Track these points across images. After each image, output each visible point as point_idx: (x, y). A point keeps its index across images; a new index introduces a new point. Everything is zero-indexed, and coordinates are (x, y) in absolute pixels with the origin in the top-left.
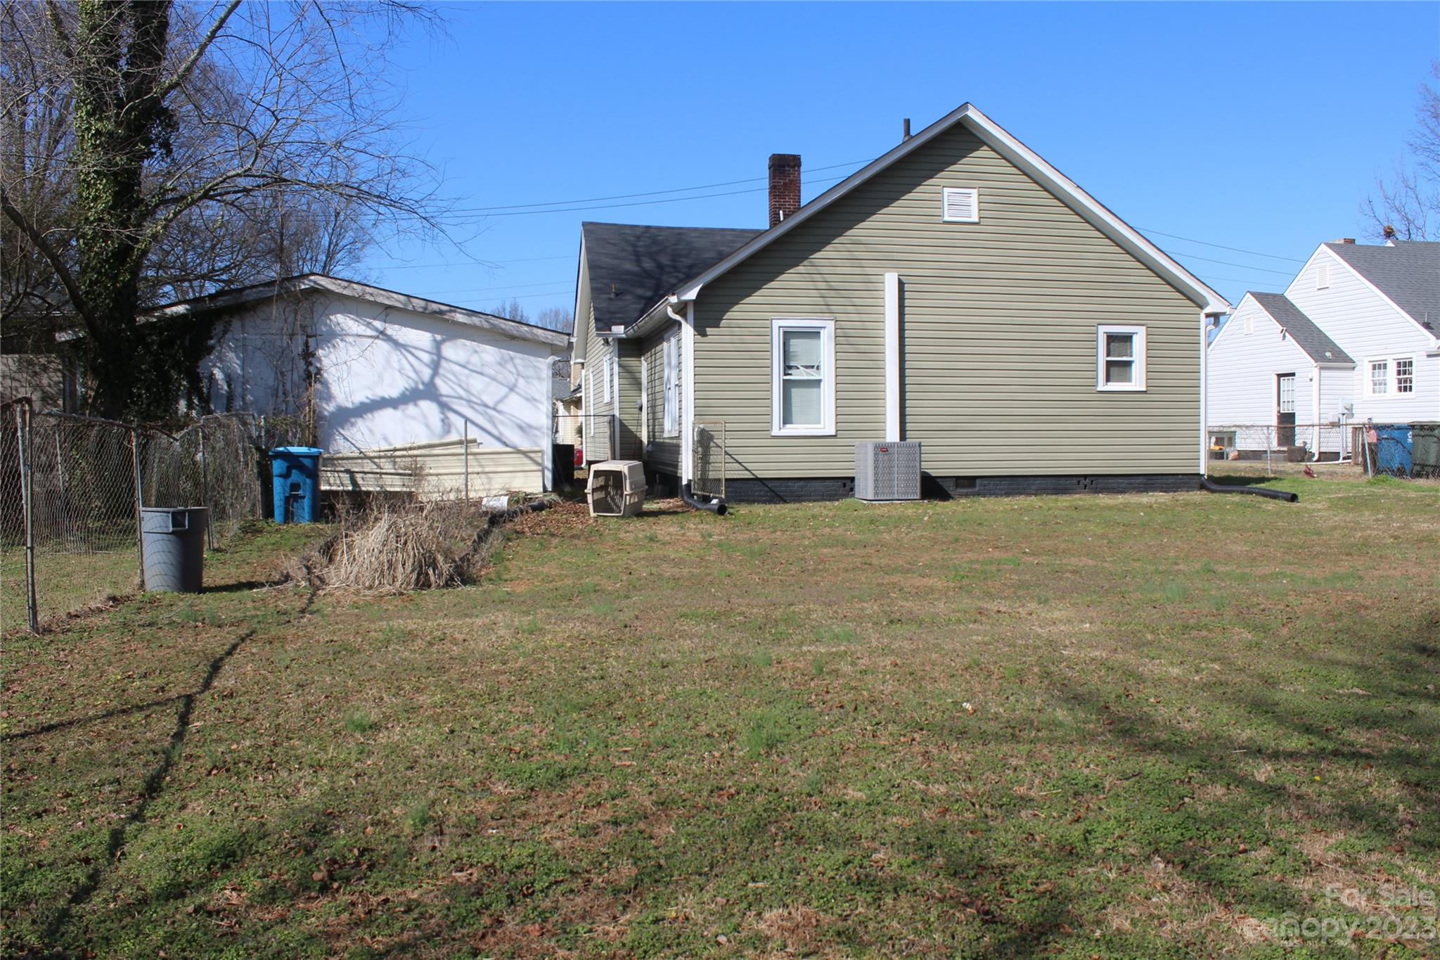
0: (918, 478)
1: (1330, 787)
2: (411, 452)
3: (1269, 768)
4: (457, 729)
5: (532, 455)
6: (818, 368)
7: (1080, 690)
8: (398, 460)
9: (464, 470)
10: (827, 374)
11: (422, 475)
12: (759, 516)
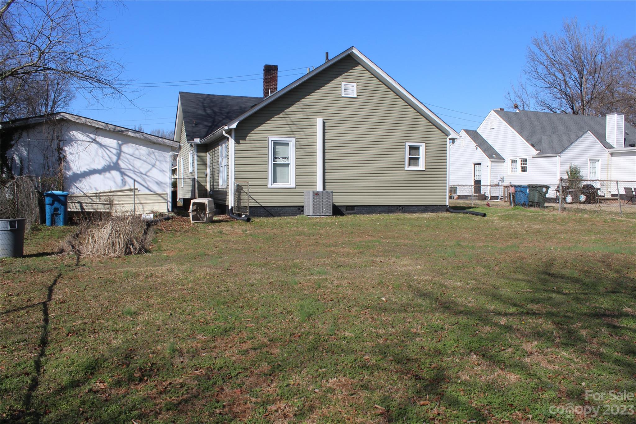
0: (331, 206)
1: (528, 325)
2: (107, 194)
3: (505, 320)
4: (173, 313)
5: (163, 195)
6: (288, 158)
7: (425, 292)
8: (101, 197)
9: (132, 202)
10: (292, 161)
11: (112, 205)
12: (265, 223)
